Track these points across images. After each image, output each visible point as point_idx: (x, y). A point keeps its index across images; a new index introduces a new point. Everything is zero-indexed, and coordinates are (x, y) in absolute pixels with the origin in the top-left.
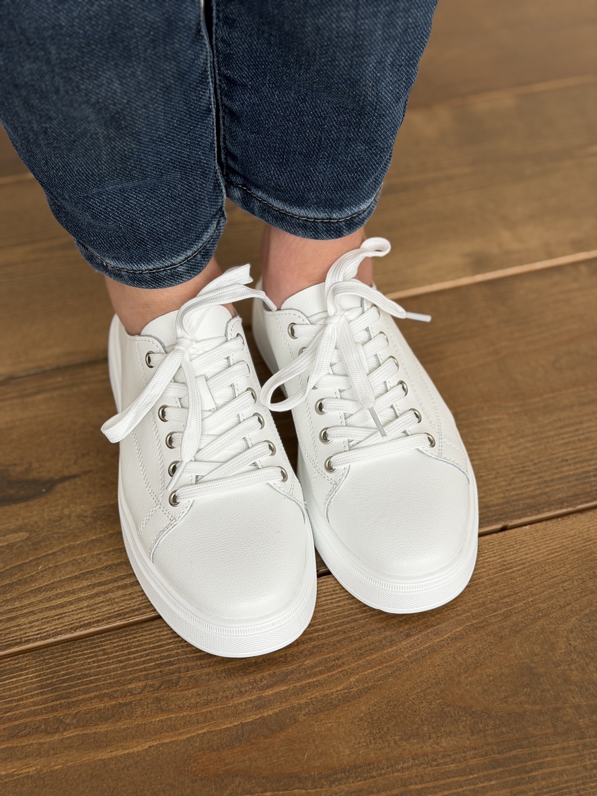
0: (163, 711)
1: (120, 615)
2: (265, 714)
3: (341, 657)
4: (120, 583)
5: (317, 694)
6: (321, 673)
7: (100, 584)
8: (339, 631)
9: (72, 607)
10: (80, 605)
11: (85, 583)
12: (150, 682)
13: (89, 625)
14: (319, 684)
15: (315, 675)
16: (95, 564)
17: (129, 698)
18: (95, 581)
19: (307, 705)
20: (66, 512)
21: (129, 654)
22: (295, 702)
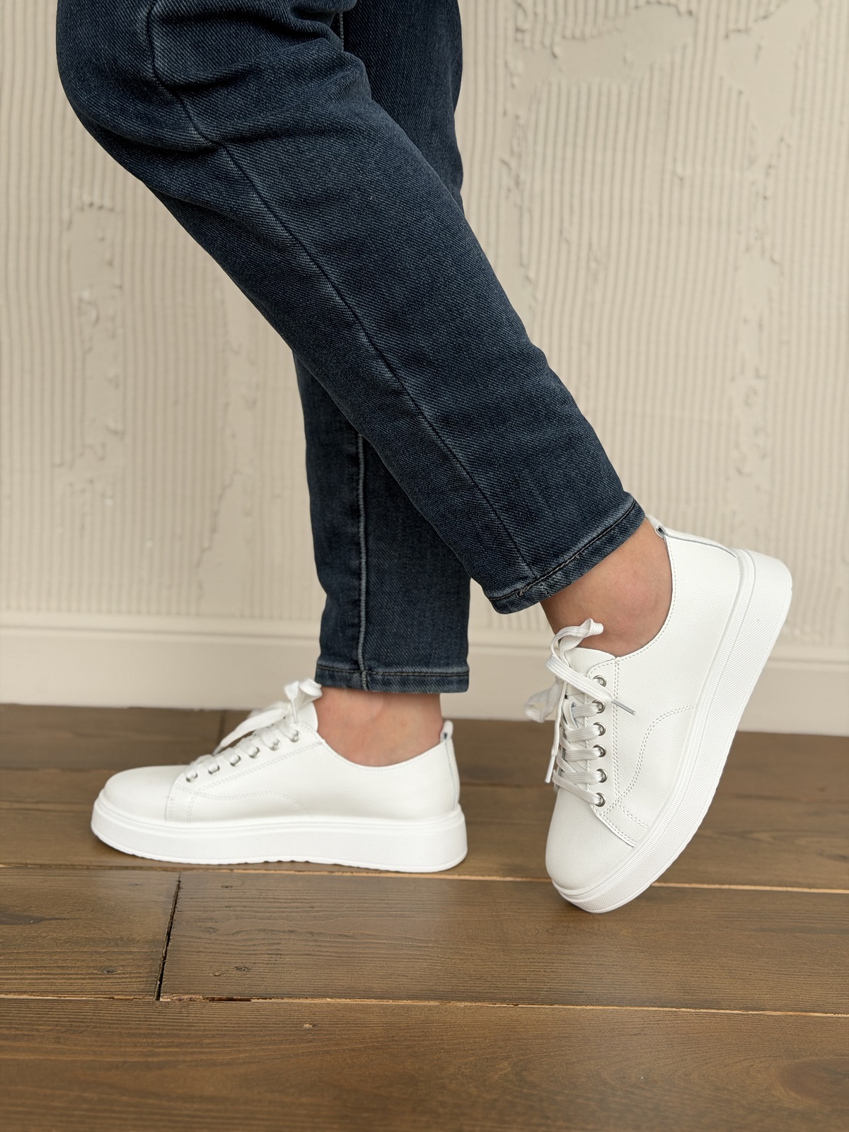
0: (59, 1043)
1: (54, 992)
2: (150, 1060)
3: (240, 1043)
4: (66, 976)
5: (204, 1057)
6: (215, 1047)
7: (47, 974)
8: (246, 1030)
9: (16, 981)
10: (23, 981)
11: (35, 971)
12: (58, 1028)
13: (25, 992)
14: (211, 1053)
15: (210, 1048)
16: (51, 964)
17: (34, 1033)
18: (44, 971)
19: (191, 1061)
20: (43, 935)
21: (50, 1011)
22: (181, 1058)
